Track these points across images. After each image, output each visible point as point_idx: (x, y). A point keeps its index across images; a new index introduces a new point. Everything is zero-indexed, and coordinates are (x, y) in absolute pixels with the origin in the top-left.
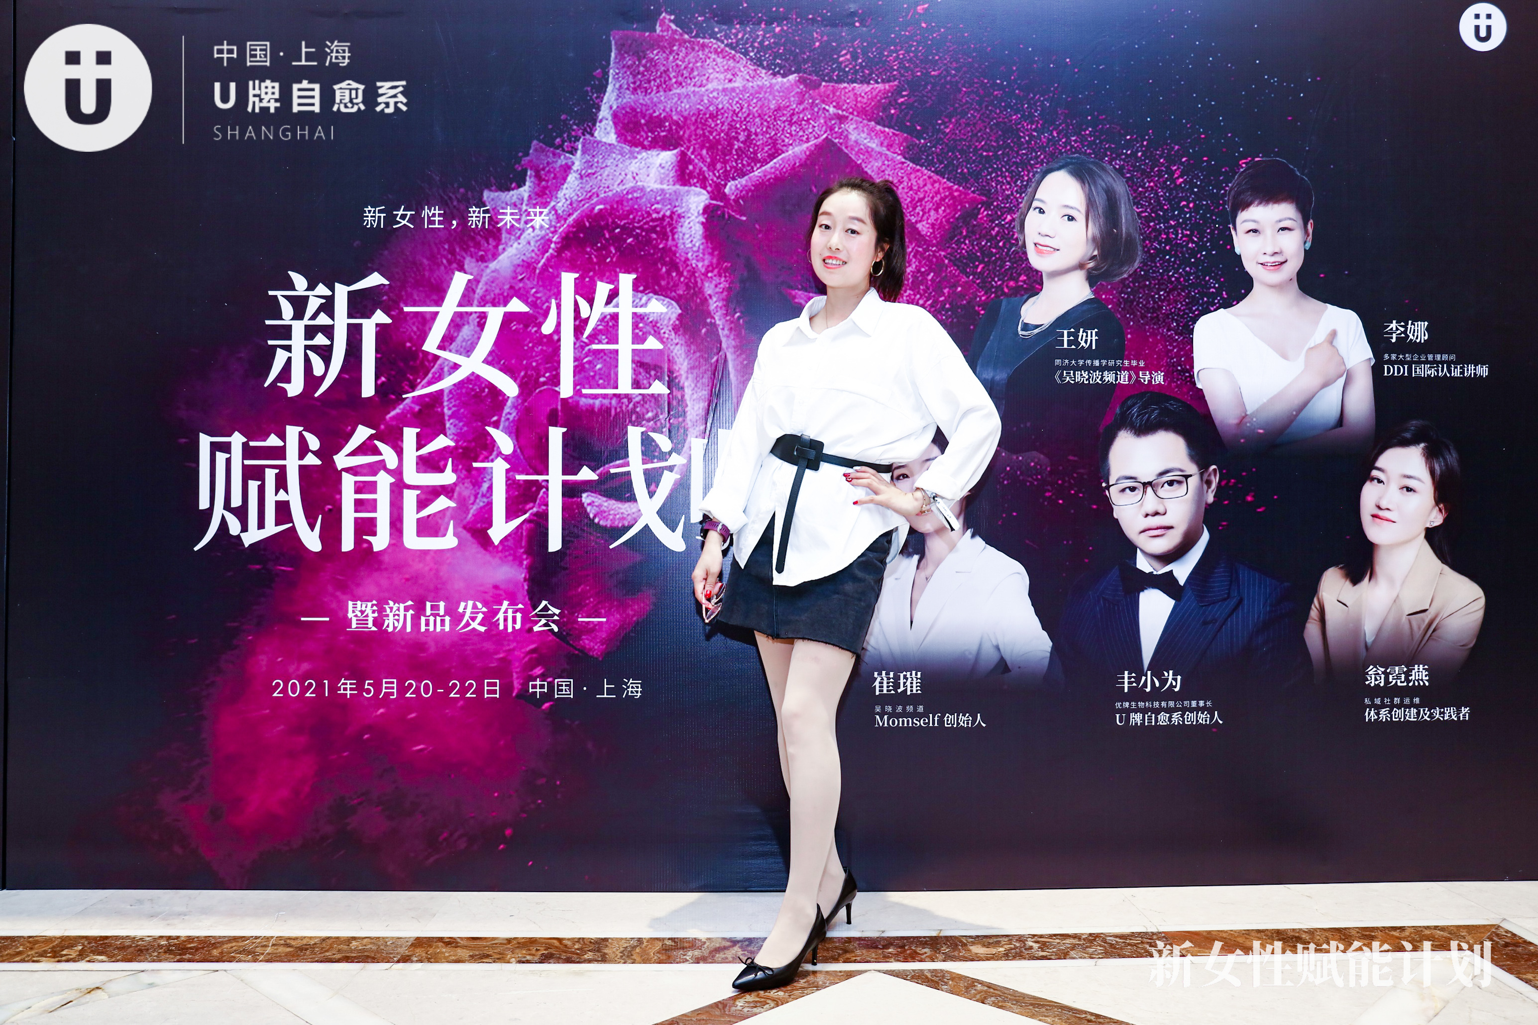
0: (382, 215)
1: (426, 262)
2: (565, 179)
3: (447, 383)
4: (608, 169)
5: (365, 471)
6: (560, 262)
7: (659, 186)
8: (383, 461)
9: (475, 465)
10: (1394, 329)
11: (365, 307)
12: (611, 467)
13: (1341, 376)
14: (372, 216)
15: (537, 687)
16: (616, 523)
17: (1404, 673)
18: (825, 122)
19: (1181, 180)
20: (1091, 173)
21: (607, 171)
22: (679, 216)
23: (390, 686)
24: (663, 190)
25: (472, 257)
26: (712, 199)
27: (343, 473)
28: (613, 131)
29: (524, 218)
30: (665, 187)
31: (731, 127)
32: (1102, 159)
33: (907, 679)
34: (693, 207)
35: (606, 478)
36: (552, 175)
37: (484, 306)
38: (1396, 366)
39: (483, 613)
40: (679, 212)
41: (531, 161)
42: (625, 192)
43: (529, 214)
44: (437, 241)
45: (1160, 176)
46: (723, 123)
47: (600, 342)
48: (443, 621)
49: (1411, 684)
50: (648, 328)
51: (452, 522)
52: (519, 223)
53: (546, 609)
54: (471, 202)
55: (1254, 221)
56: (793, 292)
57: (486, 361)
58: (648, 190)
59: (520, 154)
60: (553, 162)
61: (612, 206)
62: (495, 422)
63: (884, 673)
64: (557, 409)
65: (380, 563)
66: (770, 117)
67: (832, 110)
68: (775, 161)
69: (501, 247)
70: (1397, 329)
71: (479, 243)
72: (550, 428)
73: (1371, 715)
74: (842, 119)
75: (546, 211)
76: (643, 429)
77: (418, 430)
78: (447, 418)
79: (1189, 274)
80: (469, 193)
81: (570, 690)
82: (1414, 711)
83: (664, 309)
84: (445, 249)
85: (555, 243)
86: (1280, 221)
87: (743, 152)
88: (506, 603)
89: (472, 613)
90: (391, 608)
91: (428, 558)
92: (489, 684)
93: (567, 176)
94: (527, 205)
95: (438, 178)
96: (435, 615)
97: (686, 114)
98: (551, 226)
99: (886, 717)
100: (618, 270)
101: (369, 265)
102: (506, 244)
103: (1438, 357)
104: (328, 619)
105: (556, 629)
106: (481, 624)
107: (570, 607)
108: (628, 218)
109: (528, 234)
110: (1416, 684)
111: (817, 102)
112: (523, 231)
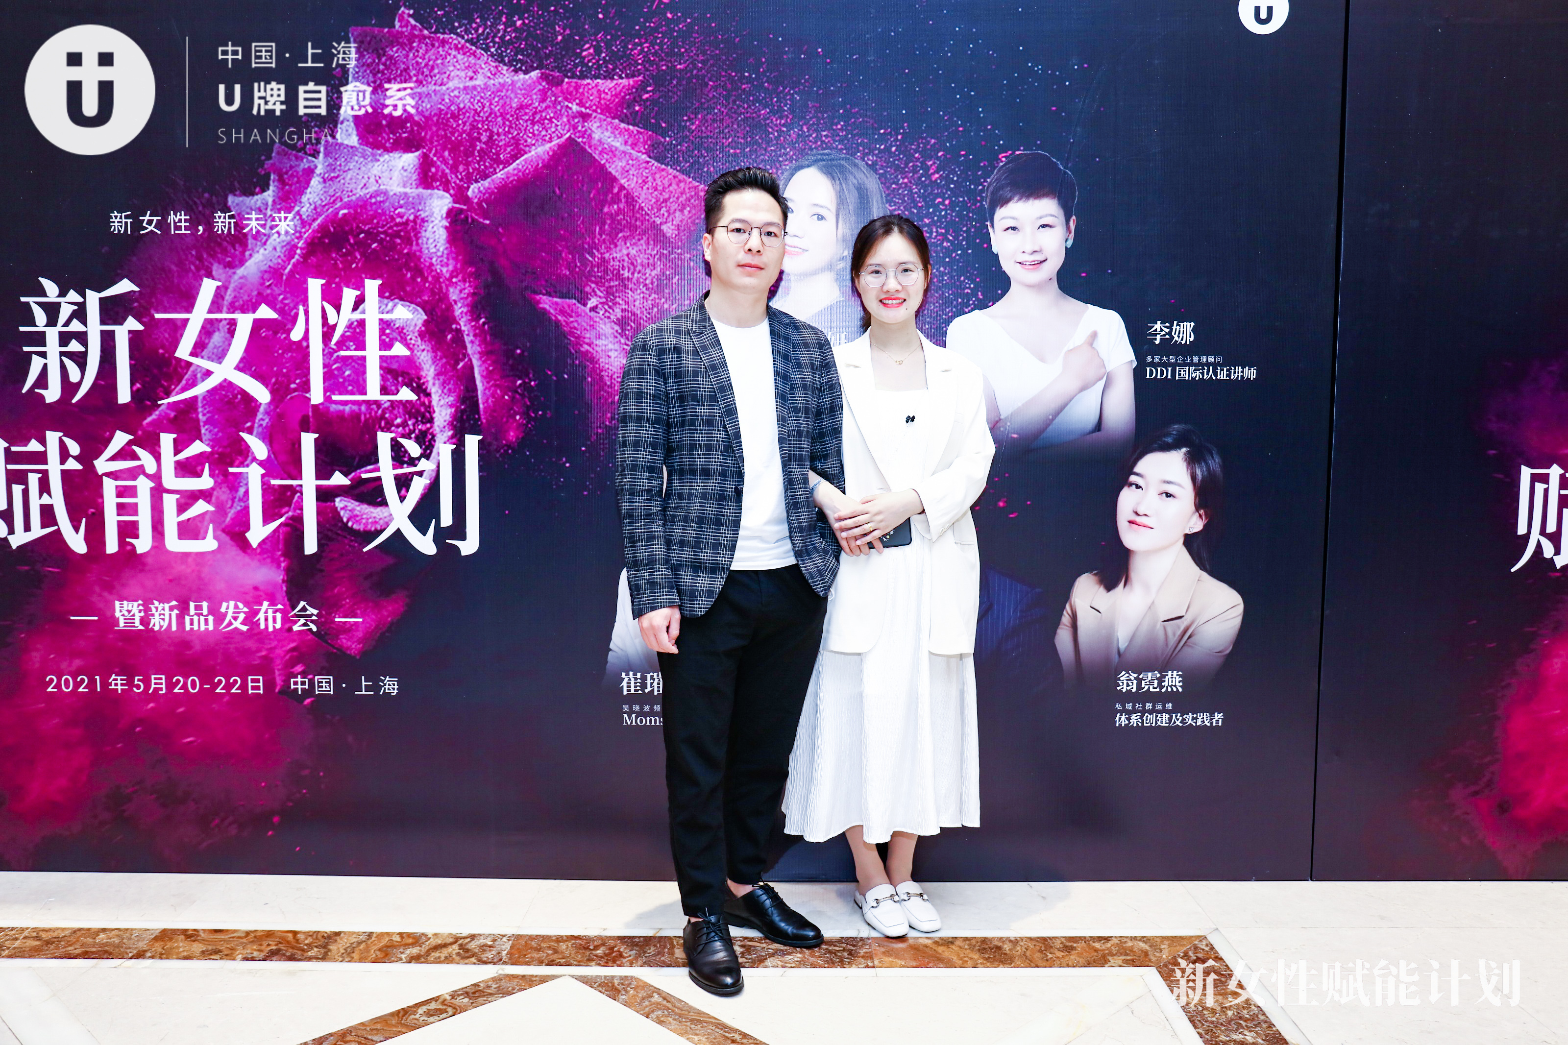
0: (129, 221)
1: (174, 268)
2: (308, 183)
3: (201, 389)
4: (351, 172)
5: (125, 476)
6: (306, 269)
7: (402, 190)
8: (142, 466)
9: (231, 470)
10: (1159, 330)
11: (117, 313)
12: (362, 472)
13: (1100, 379)
14: (119, 222)
15: (299, 684)
16: (369, 527)
17: (1157, 679)
18: (568, 121)
19: (937, 176)
20: (843, 170)
21: (350, 175)
22: (423, 221)
23: (158, 682)
24: (406, 194)
25: (219, 263)
26: (455, 202)
27: (104, 478)
28: (355, 132)
29: (269, 224)
30: (408, 190)
31: (474, 127)
32: (853, 155)
33: (654, 679)
34: (436, 210)
35: (358, 483)
36: (296, 179)
37: (233, 312)
38: (1159, 369)
39: (245, 613)
40: (423, 216)
41: (273, 165)
42: (368, 196)
43: (273, 220)
44: (184, 247)
45: (915, 171)
46: (464, 123)
47: (348, 349)
48: (206, 621)
49: (1164, 690)
50: (395, 335)
51: (211, 526)
52: (265, 229)
53: (304, 609)
54: (216, 206)
55: (1013, 218)
56: (538, 297)
57: (238, 368)
58: (391, 193)
59: (263, 158)
60: (296, 165)
61: (355, 211)
62: (248, 427)
63: (631, 673)
64: (308, 416)
65: (144, 564)
66: (512, 116)
67: (575, 108)
68: (517, 162)
69: (247, 253)
70: (1162, 330)
71: (226, 248)
72: (303, 434)
73: (1121, 720)
74: (585, 117)
75: (290, 216)
76: (393, 435)
77: (175, 436)
78: (202, 424)
79: (944, 274)
80: (214, 198)
81: (330, 686)
82: (1166, 716)
83: (409, 315)
84: (193, 255)
85: (301, 248)
86: (1041, 218)
87: (486, 154)
88: (266, 604)
89: (234, 613)
90: (157, 608)
91: (190, 560)
92: (253, 681)
93: (311, 179)
94: (271, 210)
95: (182, 183)
96: (199, 615)
97: (427, 114)
98: (296, 232)
99: (634, 716)
100: (364, 276)
101: (119, 271)
102: (253, 250)
103: (1204, 359)
104: (96, 618)
105: (314, 629)
106: (243, 623)
107: (327, 608)
108: (372, 223)
109: (274, 240)
110: (1170, 690)
111: (560, 99)
112: (269, 236)
